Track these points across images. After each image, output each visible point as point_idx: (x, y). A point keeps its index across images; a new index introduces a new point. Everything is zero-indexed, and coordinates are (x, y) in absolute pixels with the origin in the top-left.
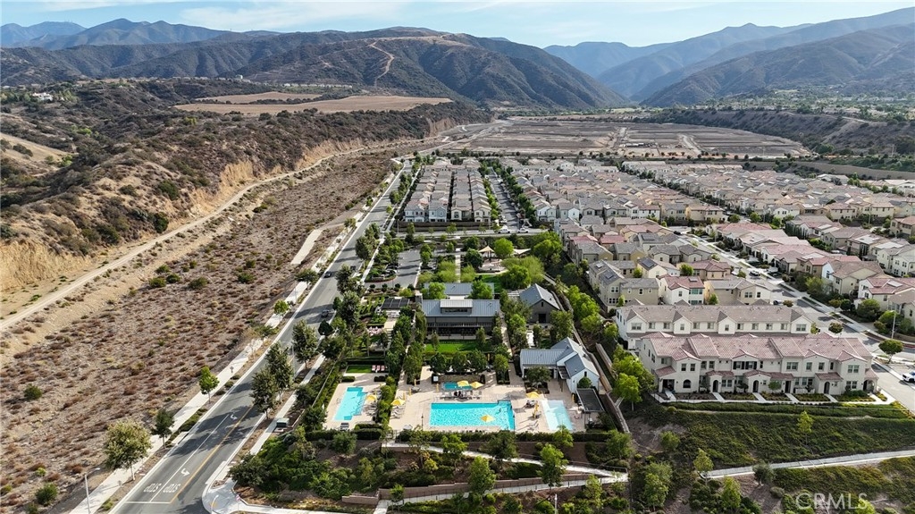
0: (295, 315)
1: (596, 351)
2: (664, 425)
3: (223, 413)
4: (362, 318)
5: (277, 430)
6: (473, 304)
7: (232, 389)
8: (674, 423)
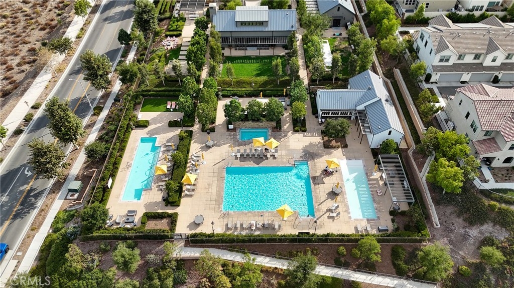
0: (101, 9)
1: (394, 78)
2: (482, 224)
3: (17, 166)
4: (160, 20)
5: (69, 197)
6: (269, 17)
7: (32, 123)
8: (495, 223)
